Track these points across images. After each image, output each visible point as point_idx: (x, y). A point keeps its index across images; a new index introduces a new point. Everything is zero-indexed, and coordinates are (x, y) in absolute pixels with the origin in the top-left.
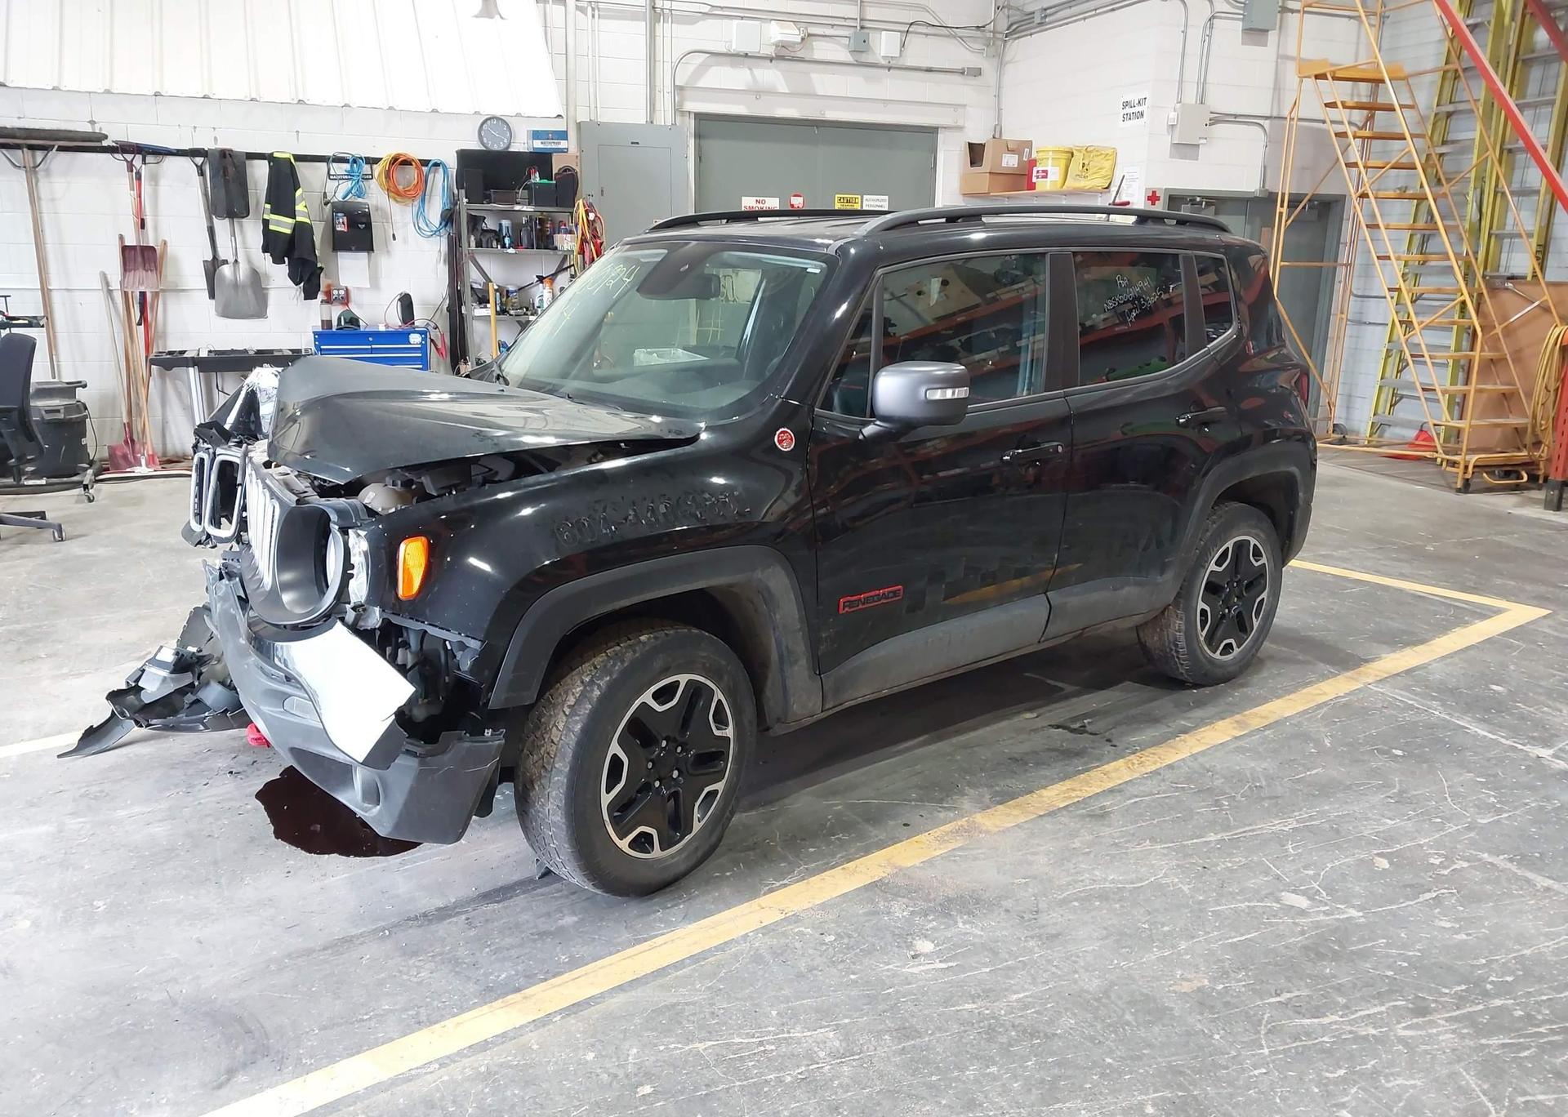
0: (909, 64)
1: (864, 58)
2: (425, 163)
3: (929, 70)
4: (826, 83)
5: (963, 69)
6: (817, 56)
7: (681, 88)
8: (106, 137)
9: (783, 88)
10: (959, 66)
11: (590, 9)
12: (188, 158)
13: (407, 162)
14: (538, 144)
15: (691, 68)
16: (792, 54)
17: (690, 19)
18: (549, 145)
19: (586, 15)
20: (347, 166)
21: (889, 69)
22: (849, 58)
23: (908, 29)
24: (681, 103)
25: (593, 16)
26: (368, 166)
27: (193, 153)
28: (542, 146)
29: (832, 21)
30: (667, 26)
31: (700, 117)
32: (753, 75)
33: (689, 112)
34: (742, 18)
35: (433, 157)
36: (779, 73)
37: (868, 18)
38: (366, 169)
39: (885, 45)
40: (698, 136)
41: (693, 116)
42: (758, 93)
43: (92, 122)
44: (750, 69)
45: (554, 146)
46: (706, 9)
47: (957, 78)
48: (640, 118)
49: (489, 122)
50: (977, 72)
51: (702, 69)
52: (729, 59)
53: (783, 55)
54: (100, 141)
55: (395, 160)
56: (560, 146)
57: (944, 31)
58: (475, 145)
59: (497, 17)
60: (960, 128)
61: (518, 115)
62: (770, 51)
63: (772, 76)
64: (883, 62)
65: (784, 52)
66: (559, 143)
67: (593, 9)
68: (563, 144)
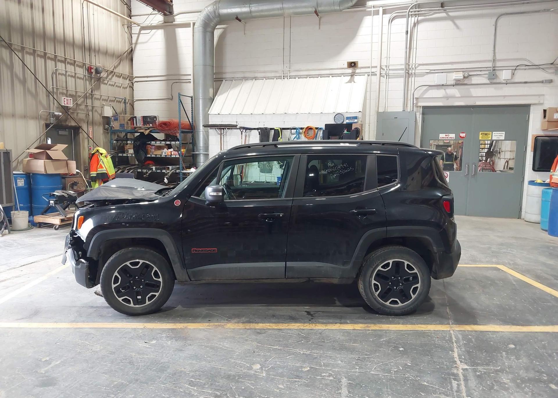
0: (516, 81)
1: (495, 81)
2: (317, 128)
3: (526, 83)
4: (475, 92)
5: (543, 81)
6: (473, 82)
7: (417, 99)
8: (237, 126)
9: (458, 95)
10: (541, 80)
11: (385, 76)
12: (257, 130)
13: (311, 129)
14: (348, 121)
15: (421, 91)
16: (462, 83)
17: (422, 75)
18: (351, 121)
19: (384, 78)
20: (295, 130)
21: (507, 84)
22: (488, 82)
23: (516, 69)
24: (417, 104)
25: (387, 78)
26: (302, 130)
27: (258, 129)
28: (349, 122)
29: (480, 69)
30: (413, 78)
31: (424, 107)
32: (446, 92)
33: (420, 106)
34: (442, 73)
35: (320, 127)
36: (457, 90)
37: (497, 66)
38: (301, 131)
39: (505, 75)
40: (423, 114)
41: (421, 107)
42: (447, 98)
43: (237, 122)
44: (445, 90)
45: (352, 121)
46: (428, 71)
47: (541, 84)
48: (400, 109)
49: (337, 115)
50: (551, 81)
51: (426, 91)
52: (436, 87)
53: (458, 83)
54: (236, 127)
55: (307, 128)
56: (354, 121)
57: (534, 67)
58: (332, 122)
59: (353, 82)
60: (542, 104)
61: (347, 112)
62: (453, 82)
63: (454, 91)
64: (504, 82)
65: (458, 82)
66: (354, 120)
67: (387, 76)
68: (356, 121)
